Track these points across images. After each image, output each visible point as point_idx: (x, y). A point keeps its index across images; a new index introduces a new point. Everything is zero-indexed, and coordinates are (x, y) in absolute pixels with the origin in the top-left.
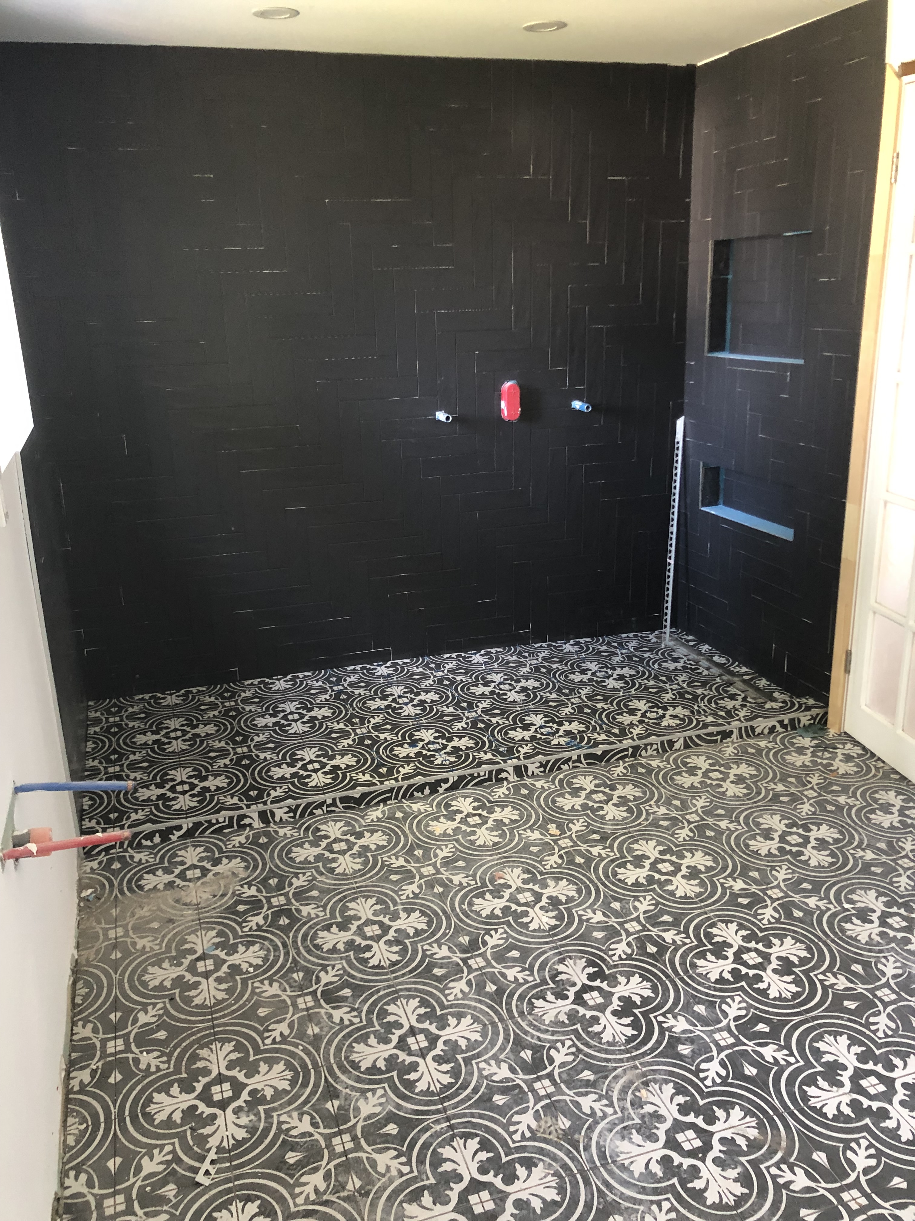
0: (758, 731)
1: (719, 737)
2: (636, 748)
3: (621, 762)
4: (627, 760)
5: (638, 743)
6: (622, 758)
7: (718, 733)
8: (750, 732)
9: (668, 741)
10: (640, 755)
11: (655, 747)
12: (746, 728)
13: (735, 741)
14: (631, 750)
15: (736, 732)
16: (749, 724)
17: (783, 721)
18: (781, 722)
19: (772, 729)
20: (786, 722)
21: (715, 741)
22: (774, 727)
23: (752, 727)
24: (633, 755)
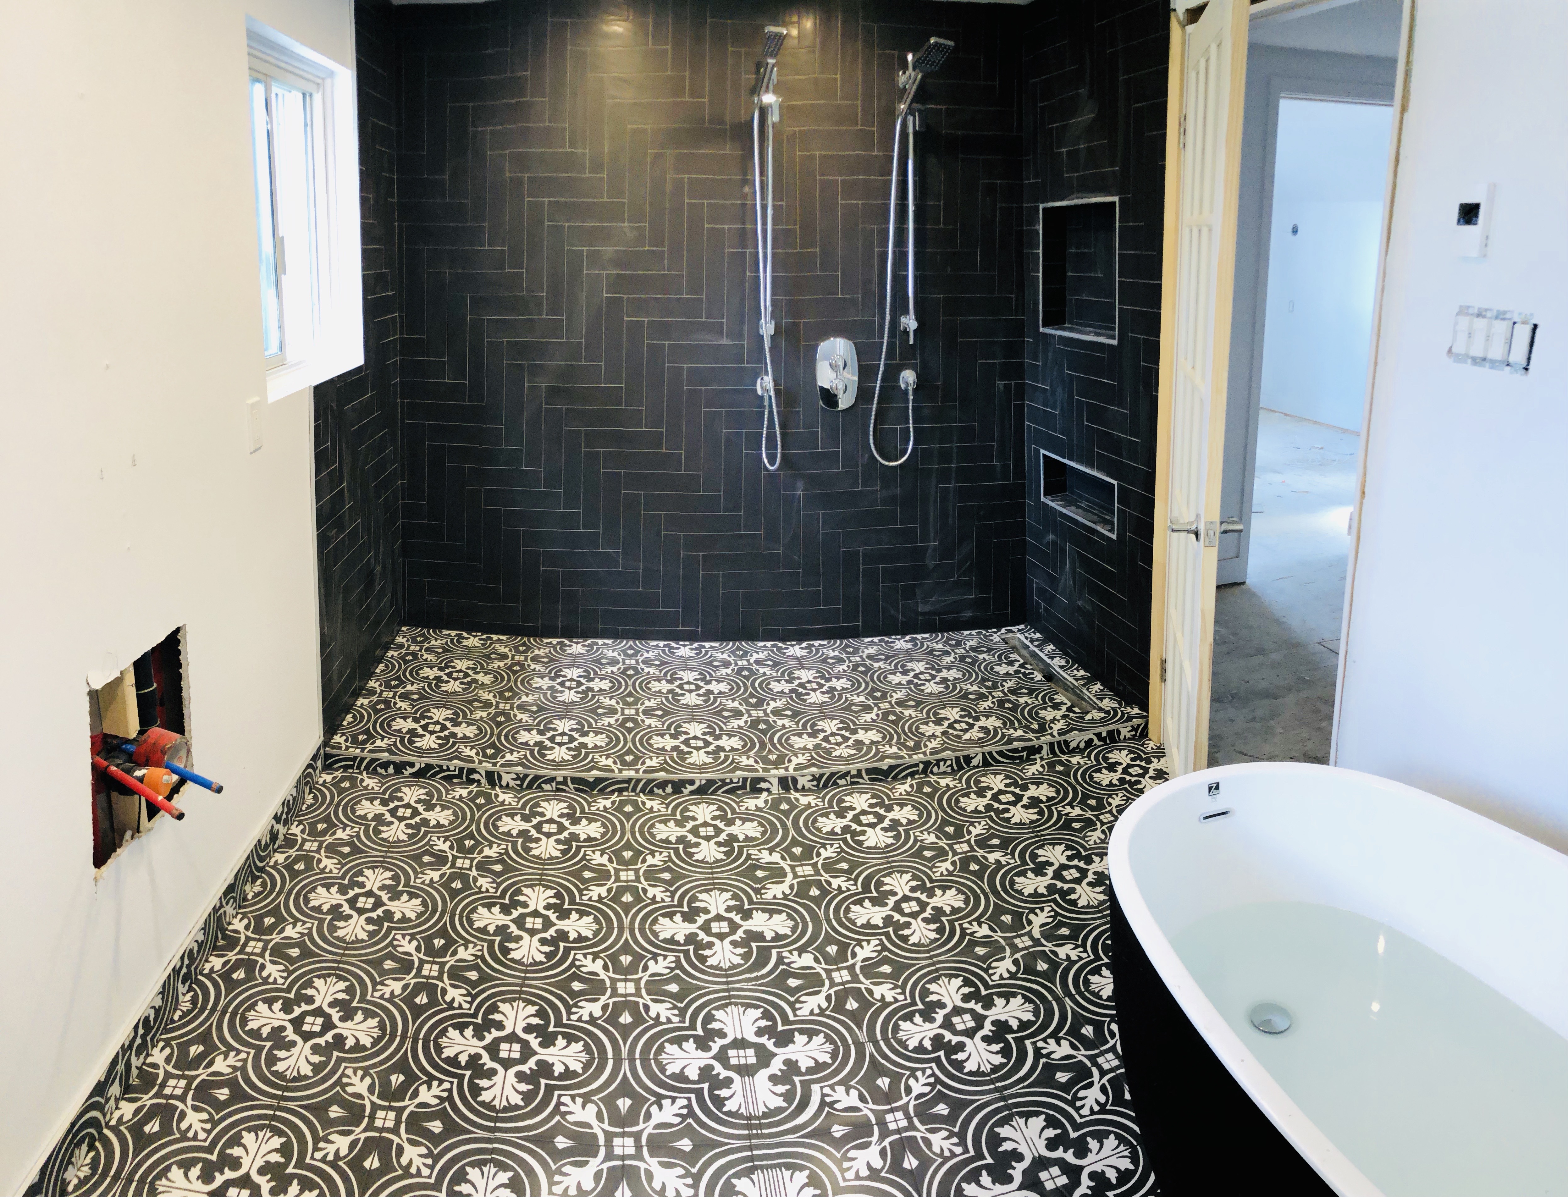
0: (1073, 745)
1: (1025, 753)
2: (927, 764)
3: (909, 779)
4: (917, 776)
5: (929, 758)
6: (912, 775)
7: (1024, 749)
8: (1065, 747)
9: (964, 757)
10: (932, 772)
11: (949, 763)
12: (1059, 743)
13: (1045, 757)
14: (921, 766)
15: (1046, 748)
16: (1063, 738)
17: (1101, 733)
18: (1098, 735)
19: (1089, 743)
20: (1104, 734)
21: (1021, 758)
22: (1091, 740)
23: (1066, 742)
24: (924, 771)
